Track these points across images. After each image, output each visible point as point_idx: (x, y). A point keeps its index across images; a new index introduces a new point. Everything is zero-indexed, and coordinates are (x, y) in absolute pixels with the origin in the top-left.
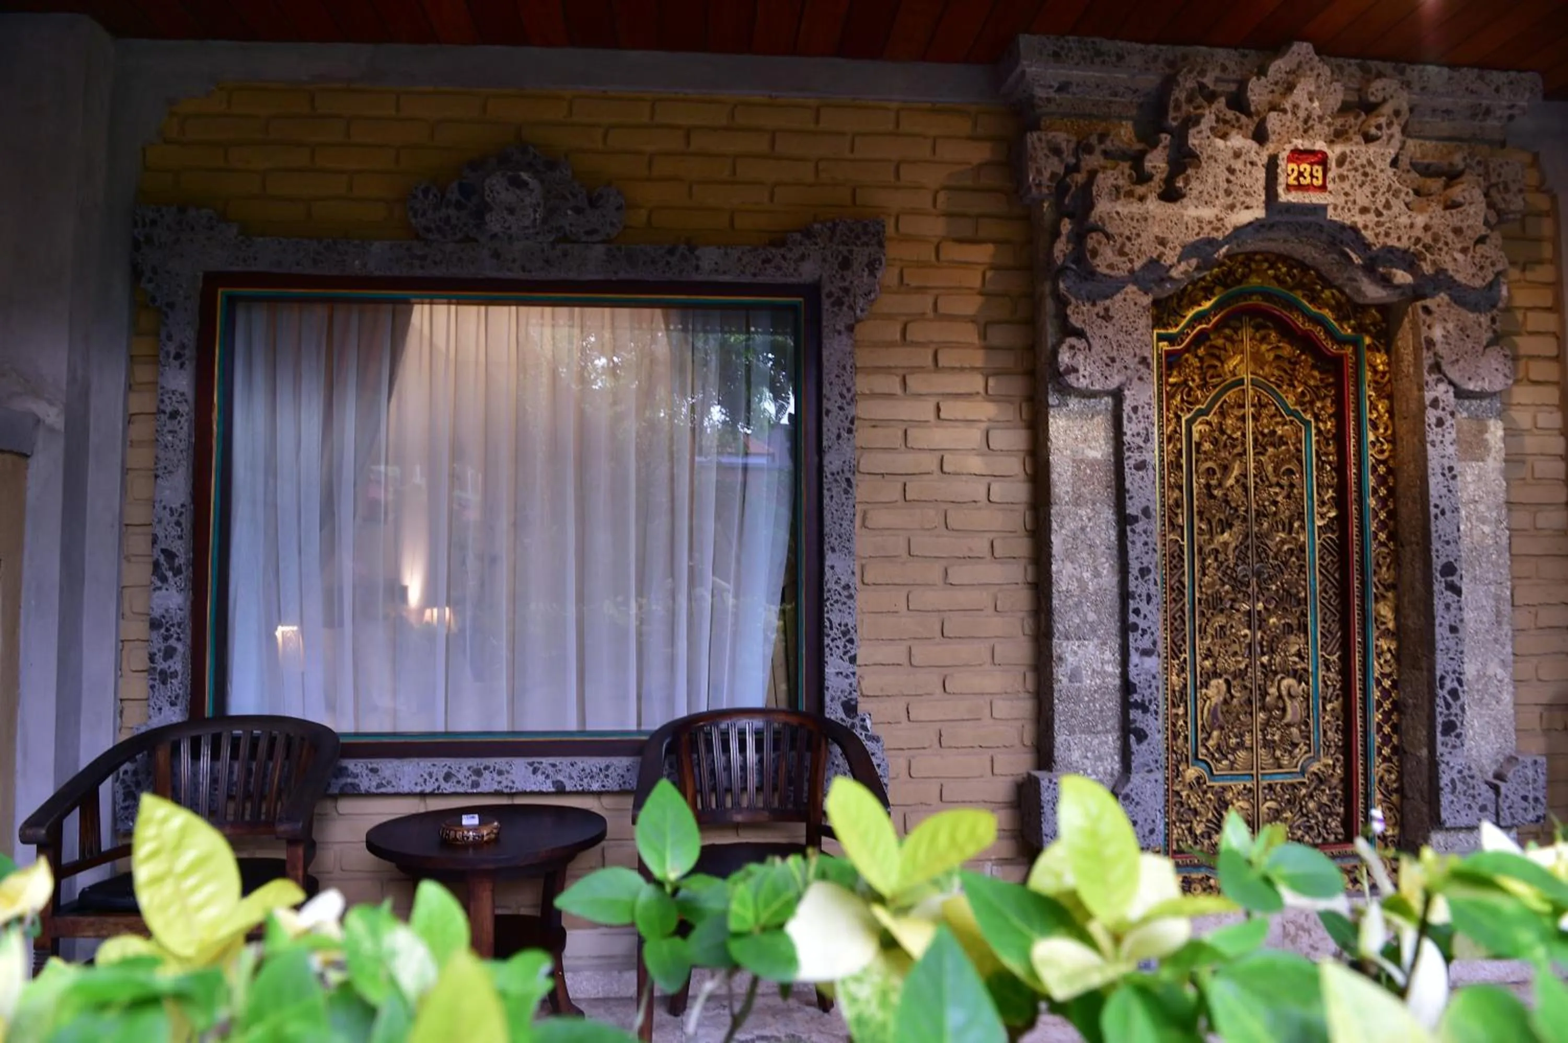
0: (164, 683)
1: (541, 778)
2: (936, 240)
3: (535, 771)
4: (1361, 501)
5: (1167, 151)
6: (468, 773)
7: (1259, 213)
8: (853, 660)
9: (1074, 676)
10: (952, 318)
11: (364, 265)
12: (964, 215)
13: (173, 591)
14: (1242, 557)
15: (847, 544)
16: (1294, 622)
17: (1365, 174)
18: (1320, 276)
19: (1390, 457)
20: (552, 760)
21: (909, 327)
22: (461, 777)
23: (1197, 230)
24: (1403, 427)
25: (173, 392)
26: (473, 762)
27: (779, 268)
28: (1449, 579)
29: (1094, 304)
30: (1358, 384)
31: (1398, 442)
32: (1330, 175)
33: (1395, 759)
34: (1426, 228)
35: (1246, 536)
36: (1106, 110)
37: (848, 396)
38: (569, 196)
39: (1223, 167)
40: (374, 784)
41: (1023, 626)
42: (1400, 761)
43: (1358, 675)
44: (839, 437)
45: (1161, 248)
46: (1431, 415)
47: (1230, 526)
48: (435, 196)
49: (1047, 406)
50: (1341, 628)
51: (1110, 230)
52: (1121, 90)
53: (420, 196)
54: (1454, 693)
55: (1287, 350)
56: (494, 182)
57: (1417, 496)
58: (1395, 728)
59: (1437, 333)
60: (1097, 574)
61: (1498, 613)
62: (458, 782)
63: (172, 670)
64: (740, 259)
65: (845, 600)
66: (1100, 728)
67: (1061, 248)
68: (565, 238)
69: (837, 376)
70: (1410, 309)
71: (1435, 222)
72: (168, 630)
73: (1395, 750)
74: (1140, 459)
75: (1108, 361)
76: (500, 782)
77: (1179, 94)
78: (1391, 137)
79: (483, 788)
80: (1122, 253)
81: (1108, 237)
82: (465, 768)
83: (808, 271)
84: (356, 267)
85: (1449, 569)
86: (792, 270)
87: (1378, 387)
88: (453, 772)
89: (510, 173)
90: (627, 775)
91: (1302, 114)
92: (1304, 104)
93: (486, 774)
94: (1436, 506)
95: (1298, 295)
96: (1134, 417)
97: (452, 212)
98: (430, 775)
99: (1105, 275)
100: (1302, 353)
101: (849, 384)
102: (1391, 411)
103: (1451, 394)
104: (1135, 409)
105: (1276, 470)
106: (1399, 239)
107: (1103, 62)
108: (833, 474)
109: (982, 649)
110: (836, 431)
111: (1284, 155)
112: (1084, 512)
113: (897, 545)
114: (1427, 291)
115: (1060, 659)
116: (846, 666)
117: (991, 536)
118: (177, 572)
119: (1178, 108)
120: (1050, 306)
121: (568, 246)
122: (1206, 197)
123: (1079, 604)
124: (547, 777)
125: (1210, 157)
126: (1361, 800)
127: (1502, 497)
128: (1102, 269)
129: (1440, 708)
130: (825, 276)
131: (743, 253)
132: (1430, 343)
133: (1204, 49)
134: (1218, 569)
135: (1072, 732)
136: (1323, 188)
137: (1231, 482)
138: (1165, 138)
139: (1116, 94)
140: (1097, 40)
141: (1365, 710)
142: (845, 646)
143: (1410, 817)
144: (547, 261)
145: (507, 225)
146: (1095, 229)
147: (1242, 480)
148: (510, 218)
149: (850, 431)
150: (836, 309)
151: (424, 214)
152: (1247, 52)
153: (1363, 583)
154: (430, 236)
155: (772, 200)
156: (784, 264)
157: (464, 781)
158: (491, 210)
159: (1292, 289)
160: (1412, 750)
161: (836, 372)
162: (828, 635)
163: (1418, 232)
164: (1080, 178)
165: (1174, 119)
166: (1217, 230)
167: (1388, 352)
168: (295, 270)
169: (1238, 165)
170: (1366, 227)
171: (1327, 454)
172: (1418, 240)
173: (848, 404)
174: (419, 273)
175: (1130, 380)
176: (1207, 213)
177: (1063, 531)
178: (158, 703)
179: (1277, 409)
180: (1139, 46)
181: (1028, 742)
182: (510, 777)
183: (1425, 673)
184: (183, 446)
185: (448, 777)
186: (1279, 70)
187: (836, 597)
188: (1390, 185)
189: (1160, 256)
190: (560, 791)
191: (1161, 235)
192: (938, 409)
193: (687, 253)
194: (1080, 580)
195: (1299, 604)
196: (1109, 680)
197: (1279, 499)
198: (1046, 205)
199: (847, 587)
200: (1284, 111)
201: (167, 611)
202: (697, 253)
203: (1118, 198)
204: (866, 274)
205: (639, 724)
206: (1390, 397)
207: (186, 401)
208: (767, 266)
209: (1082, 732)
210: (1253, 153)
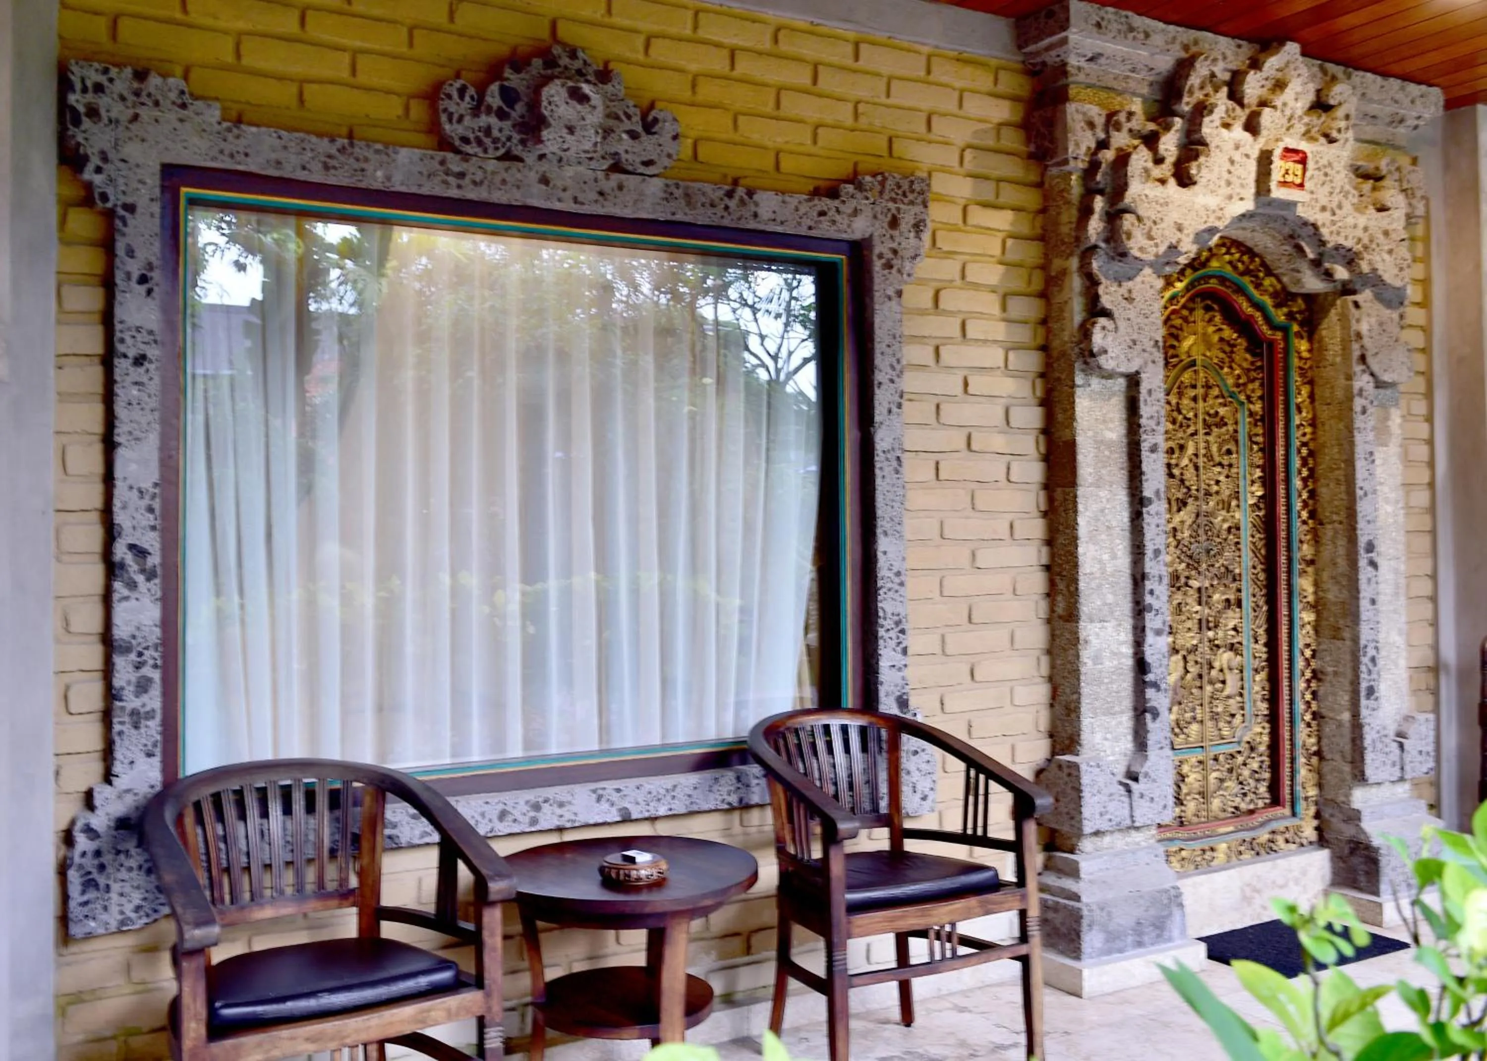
0: (136, 727)
1: (605, 806)
2: (963, 202)
3: (599, 799)
4: (1287, 481)
5: (1178, 135)
6: (526, 808)
7: (1249, 205)
8: (905, 651)
9: (1097, 659)
10: (976, 286)
11: (389, 178)
12: (986, 178)
13: (147, 601)
14: (1195, 536)
15: (898, 528)
16: (1232, 597)
17: (1326, 175)
18: (1263, 264)
19: (1312, 439)
20: (616, 784)
21: (942, 294)
22: (517, 814)
23: (1205, 218)
24: (1324, 413)
25: (138, 329)
26: (531, 795)
27: (834, 222)
28: (1370, 555)
29: (1120, 285)
30: (1286, 369)
31: (1319, 426)
32: (1308, 174)
33: (1314, 723)
34: (1366, 229)
35: (1198, 515)
36: (1124, 85)
37: (898, 367)
38: (623, 118)
39: (1226, 158)
40: (417, 833)
41: (1037, 610)
42: (1318, 725)
43: (1285, 647)
44: (890, 411)
45: (1179, 235)
46: (1358, 403)
47: (1185, 504)
48: (472, 98)
49: (1073, 386)
50: (1267, 602)
51: (1141, 212)
52: (1140, 66)
53: (455, 95)
54: (1373, 660)
55: (1228, 333)
56: (553, 92)
57: (1342, 478)
58: (1314, 694)
59: (1364, 328)
60: (1114, 557)
61: (1397, 586)
62: (515, 821)
63: (148, 708)
64: (797, 209)
65: (897, 587)
66: (1117, 709)
67: (1095, 226)
68: (617, 167)
69: (889, 346)
70: (1338, 302)
71: (1372, 224)
72: (140, 654)
73: (1315, 715)
74: (1154, 441)
75: (1131, 344)
76: (561, 816)
77: (1194, 80)
78: (1347, 140)
79: (543, 825)
80: (1150, 238)
81: (1139, 219)
82: (522, 802)
83: (859, 228)
84: (376, 179)
85: (1370, 547)
86: (845, 226)
87: (1303, 372)
88: (508, 808)
89: (570, 84)
90: (695, 794)
91: (1288, 112)
92: (1291, 103)
93: (546, 807)
94: (1361, 488)
95: (1246, 281)
96: (1149, 399)
97: (493, 120)
98: (483, 815)
99: (1136, 258)
100: (1239, 337)
101: (898, 356)
102: (1312, 397)
103: (1372, 385)
104: (1150, 392)
105: (1220, 450)
106: (1346, 238)
107: (1134, 38)
108: (884, 452)
109: (1003, 634)
110: (887, 406)
111: (1278, 152)
112: (1103, 493)
113: (930, 528)
114: (1357, 287)
115: (1086, 642)
116: (899, 659)
117: (1010, 517)
118: (150, 575)
119: (1191, 92)
120: (1076, 283)
121: (623, 177)
122: (1211, 186)
123: (1100, 586)
124: (612, 805)
125: (1217, 147)
126: (1288, 765)
127: (1399, 480)
128: (1135, 252)
129: (1364, 676)
130: (876, 234)
131: (800, 202)
132: (1359, 336)
133: (1210, 35)
134: (1177, 547)
135: (1095, 715)
136: (1301, 186)
137: (1185, 462)
138: (1178, 122)
139: (1133, 70)
140: (1130, 13)
141: (1291, 679)
142: (898, 638)
143: (1329, 777)
144: (601, 193)
145: (565, 146)
146: (1126, 211)
147: (1194, 459)
148: (569, 137)
149: (899, 406)
150: (886, 272)
151: (460, 120)
152: (1241, 42)
153: (1290, 560)
154: (468, 149)
155: (815, 142)
156: (838, 218)
157: (520, 818)
158: (548, 125)
159: (1242, 274)
160: (1331, 715)
161: (887, 342)
162: (882, 626)
163: (1359, 233)
164: (1108, 155)
165: (1188, 104)
166: (1219, 218)
167: (1310, 340)
168: (302, 175)
169: (1237, 156)
170: (1324, 225)
171: (1257, 435)
172: (1359, 240)
173: (898, 376)
174: (454, 193)
175: (1146, 363)
176: (1213, 202)
177: (1087, 514)
178: (129, 754)
179: (1221, 391)
180: (1161, 25)
181: (1042, 728)
182: (574, 809)
183: (1348, 643)
184: (153, 403)
185: (503, 815)
186: (1271, 68)
187: (889, 585)
188: (1342, 187)
189: (1179, 241)
190: (626, 819)
191: (1179, 221)
192: (966, 384)
193: (745, 197)
194: (1100, 561)
195: (1234, 580)
196: (1123, 660)
197: (1222, 478)
198: (1074, 177)
199: (898, 574)
200: (1274, 107)
201: (138, 629)
202: (756, 197)
203: (1147, 181)
204: (912, 235)
205: (664, 736)
206: (1311, 382)
207: (155, 342)
208: (822, 218)
209: (1104, 714)
210: (1248, 147)
